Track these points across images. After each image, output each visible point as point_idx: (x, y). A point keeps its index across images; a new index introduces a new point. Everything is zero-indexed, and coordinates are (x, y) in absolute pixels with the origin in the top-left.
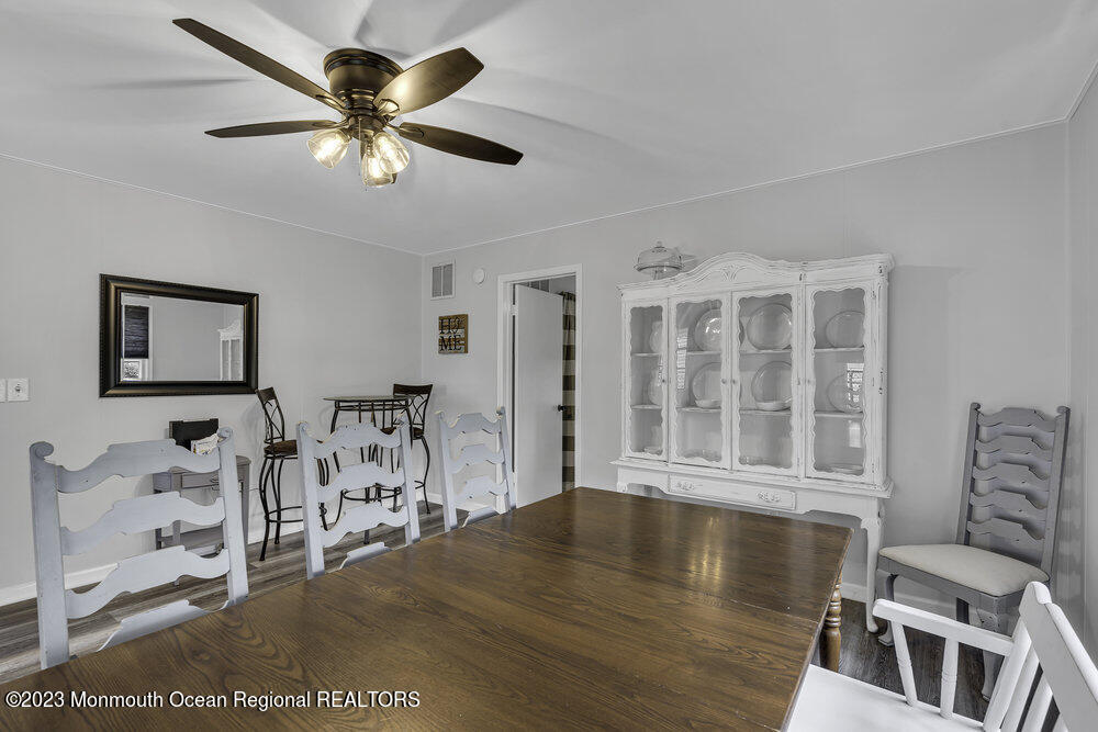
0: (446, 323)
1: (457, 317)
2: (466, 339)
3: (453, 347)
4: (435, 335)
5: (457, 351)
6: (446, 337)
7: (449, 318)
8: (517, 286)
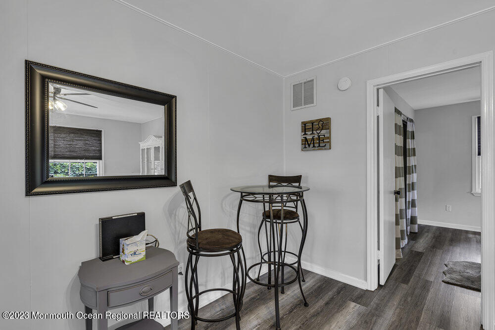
0: (309, 126)
1: (320, 120)
2: (329, 138)
3: (316, 145)
4: (298, 136)
5: (320, 147)
6: (309, 137)
7: (312, 123)
8: (381, 91)
